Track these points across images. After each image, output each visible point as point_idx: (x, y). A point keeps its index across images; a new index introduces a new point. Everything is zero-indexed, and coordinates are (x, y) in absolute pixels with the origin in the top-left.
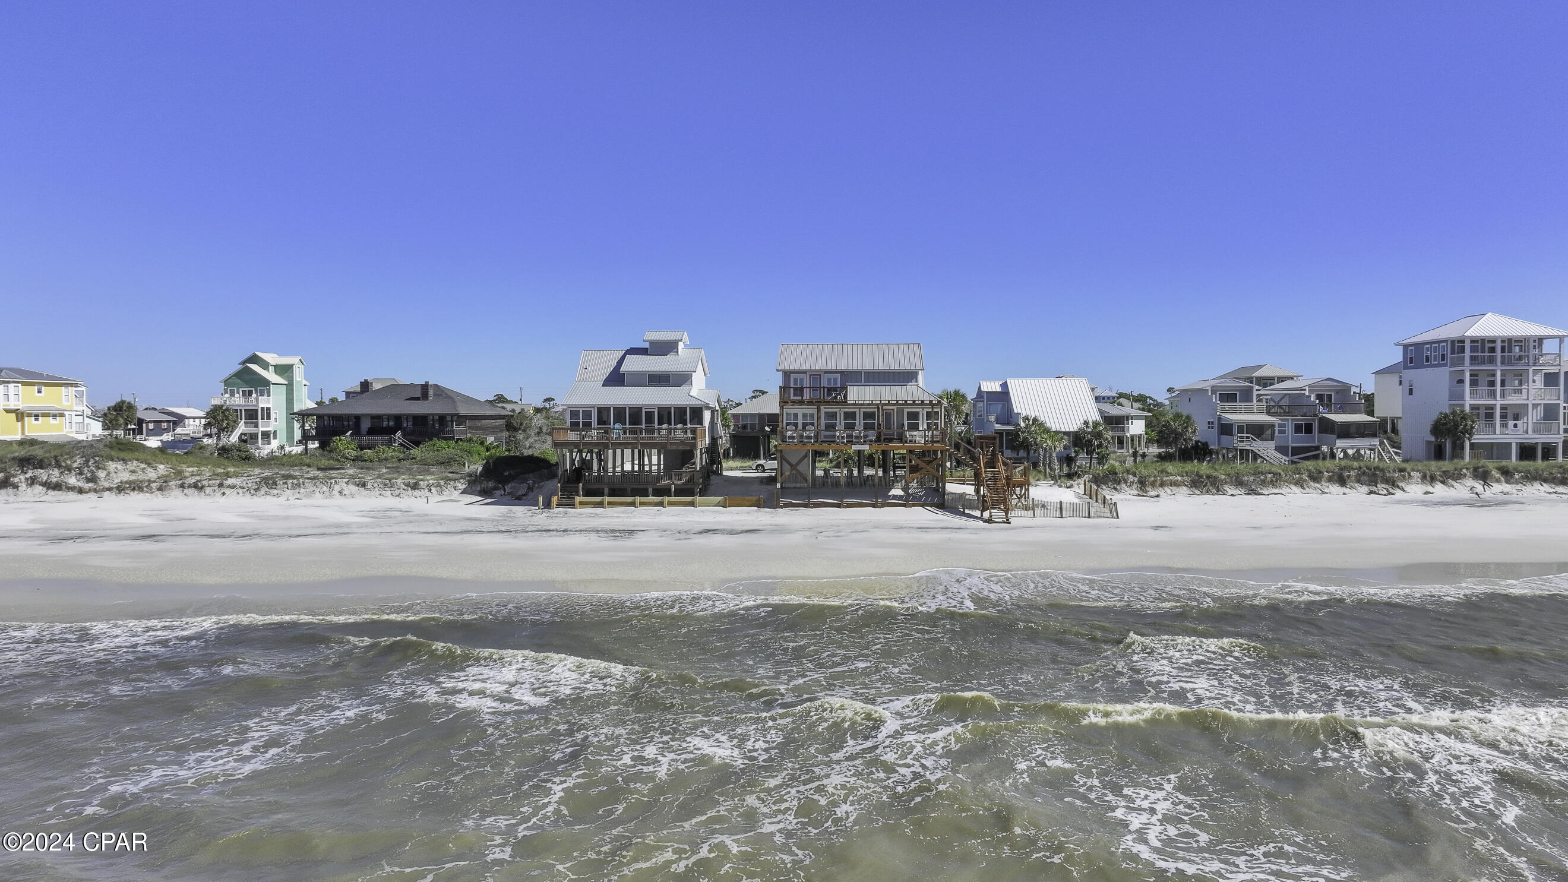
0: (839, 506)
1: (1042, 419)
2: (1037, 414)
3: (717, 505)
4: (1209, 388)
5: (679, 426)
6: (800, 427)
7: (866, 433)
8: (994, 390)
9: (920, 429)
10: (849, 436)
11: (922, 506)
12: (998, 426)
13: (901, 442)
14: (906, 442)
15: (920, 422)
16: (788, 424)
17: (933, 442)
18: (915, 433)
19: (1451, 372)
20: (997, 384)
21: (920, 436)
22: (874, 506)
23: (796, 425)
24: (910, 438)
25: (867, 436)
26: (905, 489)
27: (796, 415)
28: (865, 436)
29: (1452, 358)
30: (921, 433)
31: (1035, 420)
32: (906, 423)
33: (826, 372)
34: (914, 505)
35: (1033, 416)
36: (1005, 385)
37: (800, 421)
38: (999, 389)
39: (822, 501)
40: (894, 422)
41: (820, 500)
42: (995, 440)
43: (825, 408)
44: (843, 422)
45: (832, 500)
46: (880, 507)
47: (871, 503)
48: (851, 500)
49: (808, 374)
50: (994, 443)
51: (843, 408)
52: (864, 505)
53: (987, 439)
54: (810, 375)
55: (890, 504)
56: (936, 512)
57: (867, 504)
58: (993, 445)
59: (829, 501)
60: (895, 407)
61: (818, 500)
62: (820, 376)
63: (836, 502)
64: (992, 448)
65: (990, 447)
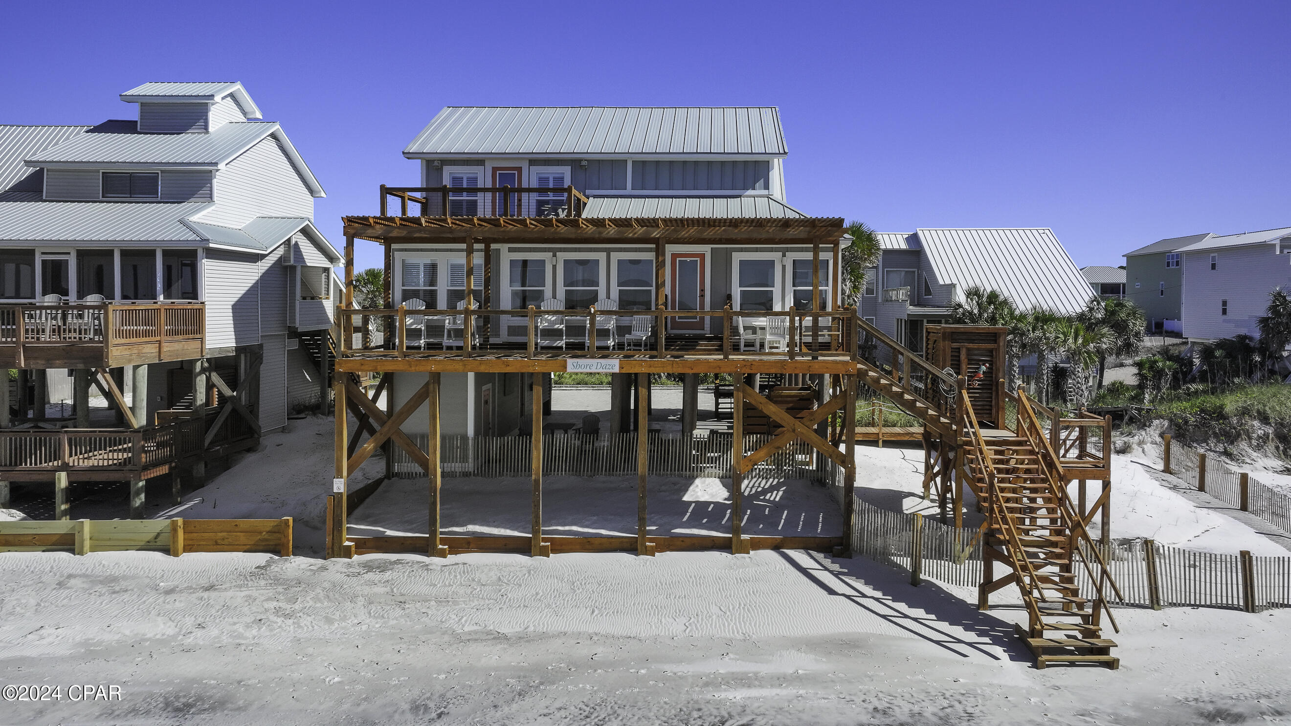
0: (524, 547)
1: (1006, 294)
2: (996, 287)
3: (149, 546)
5: (92, 299)
6: (442, 303)
7: (626, 321)
8: (896, 247)
9: (777, 308)
10: (575, 330)
11: (776, 547)
12: (912, 309)
13: (720, 349)
14: (736, 348)
15: (776, 291)
16: (407, 295)
17: (818, 347)
18: (761, 321)
20: (899, 237)
21: (775, 331)
22: (632, 547)
23: (430, 300)
24: (750, 336)
25: (628, 329)
26: (732, 480)
27: (432, 269)
28: (623, 330)
30: (777, 321)
31: (993, 297)
32: (736, 291)
33: (537, 160)
34: (756, 545)
35: (989, 290)
36: (914, 239)
37: (443, 288)
38: (904, 246)
39: (474, 533)
40: (702, 290)
41: (471, 528)
42: (995, 341)
43: (511, 250)
44: (561, 290)
45: (507, 528)
46: (651, 552)
47: (623, 537)
48: (567, 528)
49: (489, 166)
50: (991, 351)
51: (561, 250)
52: (600, 544)
53: (972, 341)
54: (493, 168)
55: (683, 541)
56: (826, 582)
57: (610, 540)
58: (987, 356)
59: (499, 529)
60: (706, 249)
61: (465, 528)
62: (519, 169)
63: (516, 534)
64: (984, 365)
65: (980, 363)
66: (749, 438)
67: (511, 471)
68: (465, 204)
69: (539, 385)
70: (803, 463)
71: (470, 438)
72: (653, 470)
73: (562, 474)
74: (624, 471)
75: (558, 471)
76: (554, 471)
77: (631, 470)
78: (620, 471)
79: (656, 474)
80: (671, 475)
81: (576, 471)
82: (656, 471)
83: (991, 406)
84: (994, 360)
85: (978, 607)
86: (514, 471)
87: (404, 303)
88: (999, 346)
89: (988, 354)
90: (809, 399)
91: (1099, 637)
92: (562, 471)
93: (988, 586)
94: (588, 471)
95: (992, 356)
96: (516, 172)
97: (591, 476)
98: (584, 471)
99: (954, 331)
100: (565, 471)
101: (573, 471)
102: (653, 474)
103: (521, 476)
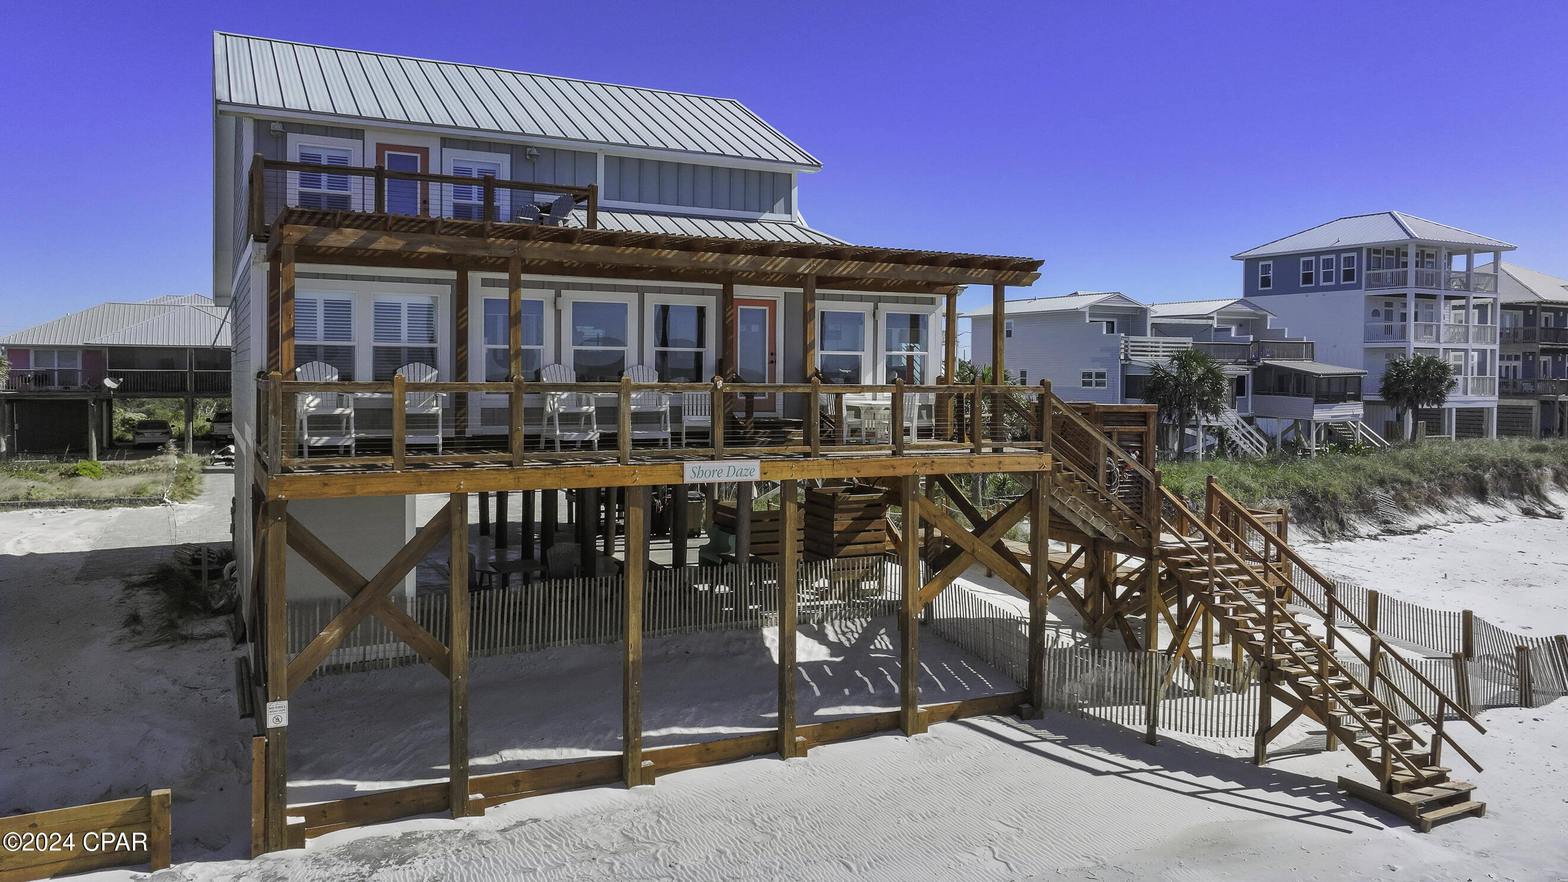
0: (613, 775)
4: (1087, 310)
6: (364, 369)
9: (867, 380)
11: (953, 718)
15: (866, 357)
19: (1368, 297)
23: (346, 362)
29: (1368, 276)
34: (934, 717)
37: (365, 344)
39: (518, 764)
40: (772, 354)
41: (509, 755)
42: (1145, 423)
43: (485, 283)
44: (568, 350)
45: (572, 746)
46: (801, 751)
47: (757, 734)
48: (664, 732)
49: (372, 140)
50: (1140, 435)
51: (568, 286)
52: (725, 750)
53: (1121, 423)
54: (378, 144)
55: (837, 727)
56: (1067, 757)
57: (740, 742)
58: (1136, 441)
59: (559, 750)
60: (776, 293)
61: (497, 757)
62: (425, 152)
63: (589, 753)
64: (1134, 452)
65: (1130, 451)
66: (825, 564)
67: (482, 648)
68: (324, 199)
69: (639, 507)
70: (871, 592)
71: (409, 600)
72: (700, 624)
73: (566, 644)
74: (660, 628)
75: (560, 639)
76: (554, 640)
77: (670, 627)
78: (654, 629)
79: (706, 629)
80: (727, 627)
81: (588, 636)
82: (706, 623)
83: (1141, 504)
84: (1144, 446)
85: (1256, 760)
86: (489, 647)
87: (298, 370)
88: (1149, 428)
89: (1137, 439)
90: (879, 505)
91: (1448, 780)
92: (566, 639)
93: (1266, 732)
94: (605, 634)
95: (1141, 442)
96: (419, 156)
97: (611, 642)
98: (600, 635)
99: (1107, 410)
100: (572, 638)
101: (583, 637)
102: (701, 629)
103: (501, 653)
